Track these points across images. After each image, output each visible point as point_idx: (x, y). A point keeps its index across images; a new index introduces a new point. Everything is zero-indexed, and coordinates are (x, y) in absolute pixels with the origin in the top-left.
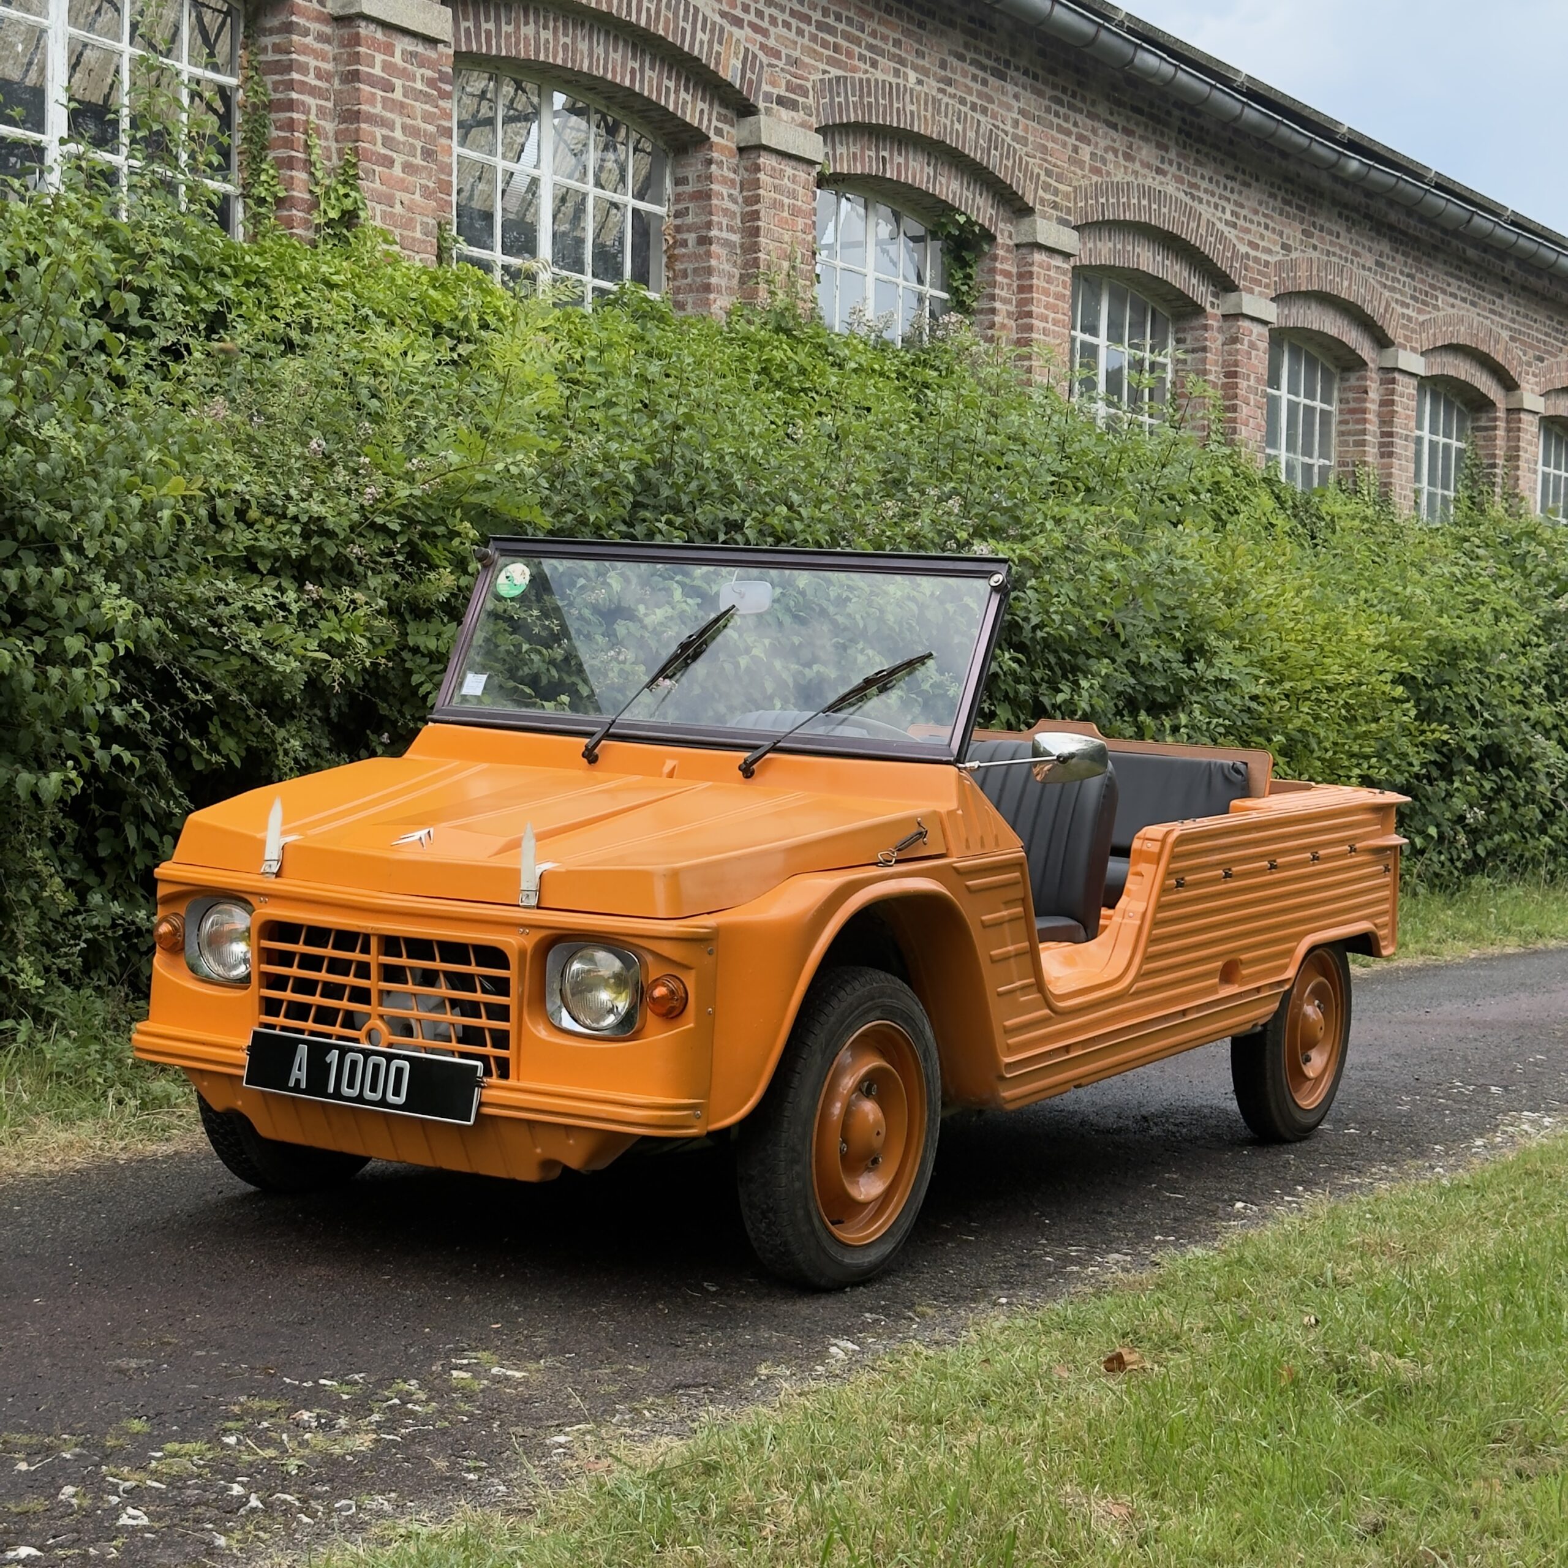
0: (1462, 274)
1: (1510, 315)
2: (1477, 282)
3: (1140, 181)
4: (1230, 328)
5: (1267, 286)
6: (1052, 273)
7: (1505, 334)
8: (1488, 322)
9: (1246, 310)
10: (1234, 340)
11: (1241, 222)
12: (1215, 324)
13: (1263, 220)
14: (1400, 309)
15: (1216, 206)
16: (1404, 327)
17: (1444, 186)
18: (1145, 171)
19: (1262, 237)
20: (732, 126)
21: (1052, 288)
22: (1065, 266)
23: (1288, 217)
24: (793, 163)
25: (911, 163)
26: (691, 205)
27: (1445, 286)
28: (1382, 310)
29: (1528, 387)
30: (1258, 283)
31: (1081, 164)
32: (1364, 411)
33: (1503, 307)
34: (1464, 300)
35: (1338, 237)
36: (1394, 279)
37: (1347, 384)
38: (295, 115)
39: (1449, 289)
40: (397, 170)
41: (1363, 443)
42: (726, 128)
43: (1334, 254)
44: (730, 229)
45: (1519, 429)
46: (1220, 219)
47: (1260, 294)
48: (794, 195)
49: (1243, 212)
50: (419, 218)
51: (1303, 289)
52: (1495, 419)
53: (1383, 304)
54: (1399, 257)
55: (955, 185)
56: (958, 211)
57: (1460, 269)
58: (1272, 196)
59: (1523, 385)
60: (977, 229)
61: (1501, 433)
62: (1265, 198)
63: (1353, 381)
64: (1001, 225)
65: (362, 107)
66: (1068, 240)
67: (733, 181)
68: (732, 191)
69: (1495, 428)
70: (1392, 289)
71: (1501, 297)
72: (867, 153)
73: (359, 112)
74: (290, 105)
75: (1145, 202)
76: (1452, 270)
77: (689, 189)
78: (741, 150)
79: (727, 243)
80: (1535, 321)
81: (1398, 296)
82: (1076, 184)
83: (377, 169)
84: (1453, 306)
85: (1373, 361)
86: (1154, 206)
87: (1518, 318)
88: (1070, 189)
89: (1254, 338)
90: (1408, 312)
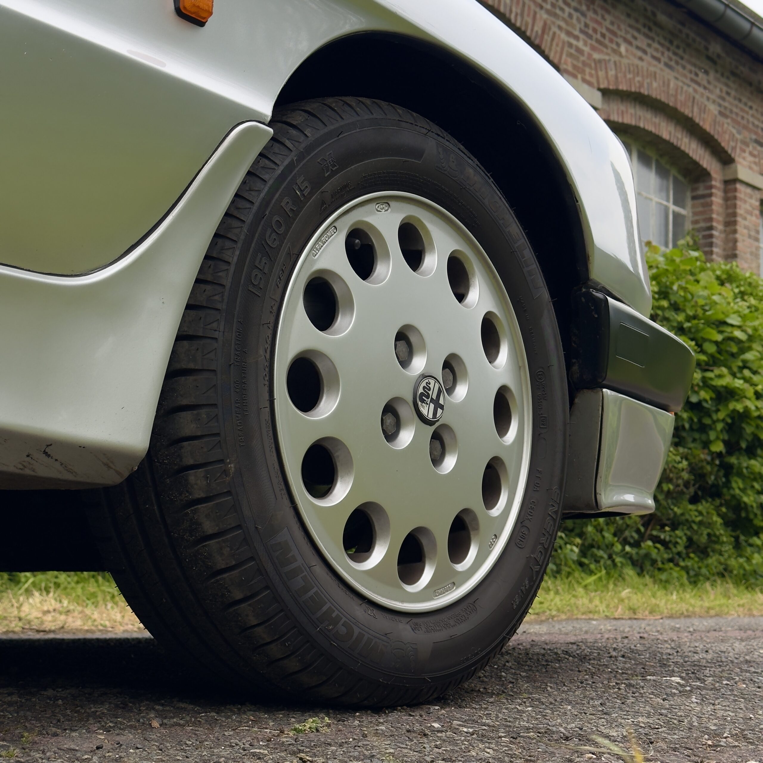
0: (652, 34)
1: (718, 91)
2: (673, 48)
7: (713, 107)
8: (690, 90)
14: (563, 36)
16: (570, 55)
27: (629, 37)
28: (538, 28)
29: (745, 163)
33: (709, 82)
34: (658, 60)
39: (634, 42)
45: (736, 199)
52: (711, 187)
57: (648, 27)
59: (739, 160)
61: (717, 200)
69: (711, 195)
70: (553, 14)
71: (706, 72)
76: (639, 26)
80: (751, 108)
81: (562, 24)
84: (641, 59)
87: (727, 98)
90: (580, 44)
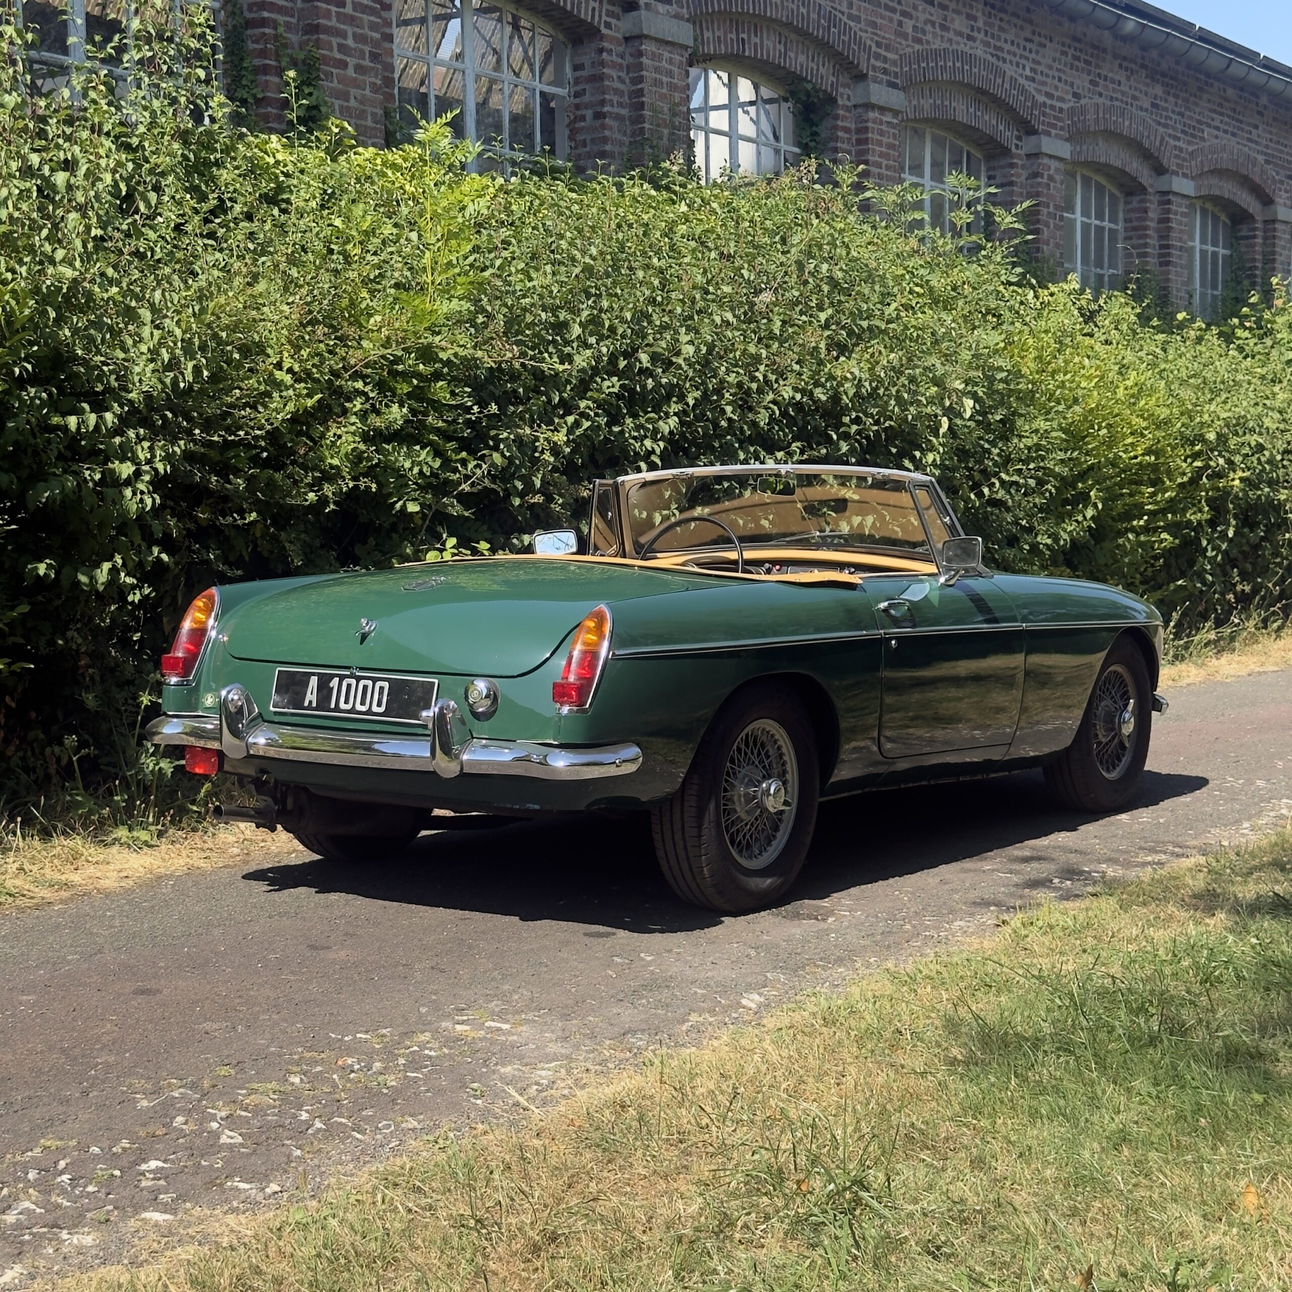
0: (1223, 110)
1: (1264, 142)
2: (1236, 116)
3: (955, 47)
4: (1032, 165)
5: (1062, 129)
6: (884, 127)
7: (1261, 158)
8: (1246, 149)
9: (1045, 150)
10: (1036, 175)
11: (1038, 77)
12: (1020, 162)
13: (1057, 74)
14: (1172, 142)
15: (1018, 65)
16: (1176, 156)
17: (1206, 37)
18: (959, 39)
19: (1056, 88)
20: (619, 19)
21: (885, 140)
22: (895, 121)
23: (1077, 70)
24: (669, 48)
25: (765, 42)
26: (587, 87)
27: (1209, 121)
28: (1158, 144)
29: (1281, 201)
30: (1054, 126)
31: (905, 36)
32: (1146, 228)
33: (1259, 136)
34: (1226, 132)
35: (1119, 84)
36: (1167, 117)
37: (1130, 207)
38: (267, 31)
39: (1213, 123)
40: (350, 72)
41: (1145, 255)
42: (613, 21)
43: (1117, 99)
44: (620, 105)
45: (1274, 237)
46: (1021, 75)
47: (1057, 135)
48: (670, 74)
49: (1039, 68)
50: (369, 109)
51: (1092, 129)
52: (1255, 229)
53: (1159, 138)
54: (1171, 99)
55: (802, 58)
56: (805, 79)
57: (1220, 105)
58: (1064, 53)
59: (1277, 200)
60: (821, 95)
61: (1259, 240)
62: (1058, 55)
63: (1135, 204)
64: (841, 90)
65: (321, 21)
66: (896, 98)
67: (621, 65)
68: (621, 74)
69: (1255, 237)
70: (1166, 126)
71: (1256, 127)
72: (729, 36)
73: (318, 25)
74: (263, 23)
75: (958, 64)
76: (1215, 107)
77: (584, 73)
78: (627, 39)
79: (618, 118)
80: (1286, 146)
81: (1170, 131)
82: (902, 52)
83: (334, 71)
84: (1217, 137)
85: (1152, 186)
86: (966, 67)
87: (1271, 144)
88: (897, 57)
89: (1052, 172)
90: (1180, 144)
